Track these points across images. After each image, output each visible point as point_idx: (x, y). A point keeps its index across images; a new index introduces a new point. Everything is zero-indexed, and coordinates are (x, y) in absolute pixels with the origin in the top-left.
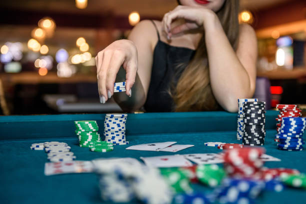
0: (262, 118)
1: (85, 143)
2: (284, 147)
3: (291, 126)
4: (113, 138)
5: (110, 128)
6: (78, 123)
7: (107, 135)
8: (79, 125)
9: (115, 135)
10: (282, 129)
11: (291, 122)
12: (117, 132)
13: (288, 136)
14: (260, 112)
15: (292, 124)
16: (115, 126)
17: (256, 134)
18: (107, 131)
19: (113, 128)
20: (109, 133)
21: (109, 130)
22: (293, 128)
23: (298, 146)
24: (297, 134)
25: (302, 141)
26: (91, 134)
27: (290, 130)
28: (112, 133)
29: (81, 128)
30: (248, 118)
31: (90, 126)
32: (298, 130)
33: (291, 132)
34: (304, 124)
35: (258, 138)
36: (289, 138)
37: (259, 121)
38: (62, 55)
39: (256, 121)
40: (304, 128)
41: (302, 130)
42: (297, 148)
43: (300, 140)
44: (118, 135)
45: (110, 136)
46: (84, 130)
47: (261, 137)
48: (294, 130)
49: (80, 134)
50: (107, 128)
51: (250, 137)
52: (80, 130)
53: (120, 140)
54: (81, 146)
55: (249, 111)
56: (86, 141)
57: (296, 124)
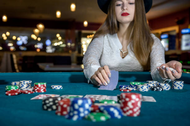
38: (48, 42)
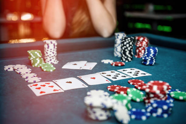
0: (132, 47)
1: (36, 65)
2: (146, 64)
3: (151, 53)
4: (51, 60)
5: (48, 54)
6: (31, 53)
7: (47, 58)
8: (31, 54)
9: (51, 58)
10: (146, 54)
11: (151, 51)
12: (52, 57)
13: (149, 58)
14: (131, 43)
15: (151, 52)
16: (51, 53)
17: (129, 56)
18: (46, 56)
19: (50, 55)
20: (48, 57)
21: (48, 56)
22: (152, 54)
23: (153, 63)
24: (154, 57)
25: (155, 61)
26: (39, 59)
27: (150, 55)
28: (50, 58)
29: (32, 56)
30: (125, 47)
31: (38, 54)
32: (154, 55)
33: (151, 56)
34: (157, 52)
35: (130, 58)
36: (149, 59)
37: (131, 49)
39: (129, 49)
40: (157, 54)
41: (156, 55)
42: (153, 64)
43: (154, 60)
44: (53, 58)
45: (49, 59)
46: (34, 57)
47: (131, 57)
48: (152, 55)
49: (32, 59)
50: (46, 55)
51: (126, 57)
52: (32, 57)
53: (54, 61)
54: (33, 66)
55: (125, 43)
56: (36, 63)
57: (153, 52)
